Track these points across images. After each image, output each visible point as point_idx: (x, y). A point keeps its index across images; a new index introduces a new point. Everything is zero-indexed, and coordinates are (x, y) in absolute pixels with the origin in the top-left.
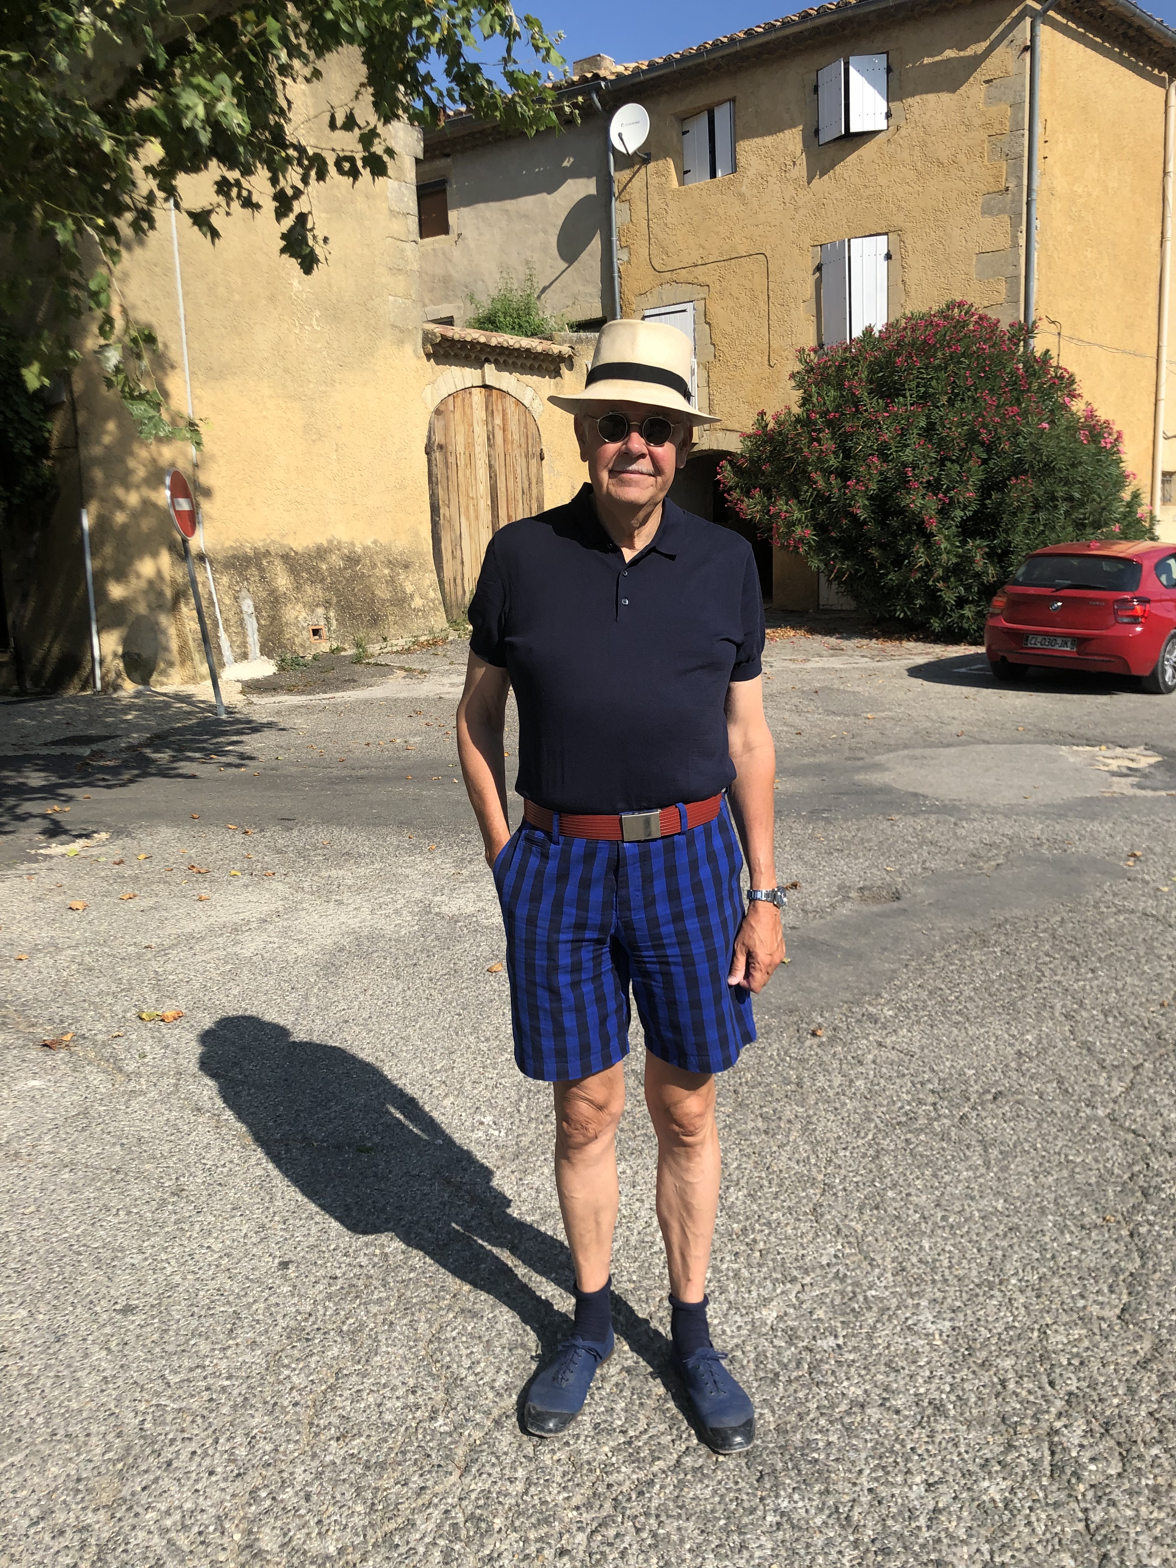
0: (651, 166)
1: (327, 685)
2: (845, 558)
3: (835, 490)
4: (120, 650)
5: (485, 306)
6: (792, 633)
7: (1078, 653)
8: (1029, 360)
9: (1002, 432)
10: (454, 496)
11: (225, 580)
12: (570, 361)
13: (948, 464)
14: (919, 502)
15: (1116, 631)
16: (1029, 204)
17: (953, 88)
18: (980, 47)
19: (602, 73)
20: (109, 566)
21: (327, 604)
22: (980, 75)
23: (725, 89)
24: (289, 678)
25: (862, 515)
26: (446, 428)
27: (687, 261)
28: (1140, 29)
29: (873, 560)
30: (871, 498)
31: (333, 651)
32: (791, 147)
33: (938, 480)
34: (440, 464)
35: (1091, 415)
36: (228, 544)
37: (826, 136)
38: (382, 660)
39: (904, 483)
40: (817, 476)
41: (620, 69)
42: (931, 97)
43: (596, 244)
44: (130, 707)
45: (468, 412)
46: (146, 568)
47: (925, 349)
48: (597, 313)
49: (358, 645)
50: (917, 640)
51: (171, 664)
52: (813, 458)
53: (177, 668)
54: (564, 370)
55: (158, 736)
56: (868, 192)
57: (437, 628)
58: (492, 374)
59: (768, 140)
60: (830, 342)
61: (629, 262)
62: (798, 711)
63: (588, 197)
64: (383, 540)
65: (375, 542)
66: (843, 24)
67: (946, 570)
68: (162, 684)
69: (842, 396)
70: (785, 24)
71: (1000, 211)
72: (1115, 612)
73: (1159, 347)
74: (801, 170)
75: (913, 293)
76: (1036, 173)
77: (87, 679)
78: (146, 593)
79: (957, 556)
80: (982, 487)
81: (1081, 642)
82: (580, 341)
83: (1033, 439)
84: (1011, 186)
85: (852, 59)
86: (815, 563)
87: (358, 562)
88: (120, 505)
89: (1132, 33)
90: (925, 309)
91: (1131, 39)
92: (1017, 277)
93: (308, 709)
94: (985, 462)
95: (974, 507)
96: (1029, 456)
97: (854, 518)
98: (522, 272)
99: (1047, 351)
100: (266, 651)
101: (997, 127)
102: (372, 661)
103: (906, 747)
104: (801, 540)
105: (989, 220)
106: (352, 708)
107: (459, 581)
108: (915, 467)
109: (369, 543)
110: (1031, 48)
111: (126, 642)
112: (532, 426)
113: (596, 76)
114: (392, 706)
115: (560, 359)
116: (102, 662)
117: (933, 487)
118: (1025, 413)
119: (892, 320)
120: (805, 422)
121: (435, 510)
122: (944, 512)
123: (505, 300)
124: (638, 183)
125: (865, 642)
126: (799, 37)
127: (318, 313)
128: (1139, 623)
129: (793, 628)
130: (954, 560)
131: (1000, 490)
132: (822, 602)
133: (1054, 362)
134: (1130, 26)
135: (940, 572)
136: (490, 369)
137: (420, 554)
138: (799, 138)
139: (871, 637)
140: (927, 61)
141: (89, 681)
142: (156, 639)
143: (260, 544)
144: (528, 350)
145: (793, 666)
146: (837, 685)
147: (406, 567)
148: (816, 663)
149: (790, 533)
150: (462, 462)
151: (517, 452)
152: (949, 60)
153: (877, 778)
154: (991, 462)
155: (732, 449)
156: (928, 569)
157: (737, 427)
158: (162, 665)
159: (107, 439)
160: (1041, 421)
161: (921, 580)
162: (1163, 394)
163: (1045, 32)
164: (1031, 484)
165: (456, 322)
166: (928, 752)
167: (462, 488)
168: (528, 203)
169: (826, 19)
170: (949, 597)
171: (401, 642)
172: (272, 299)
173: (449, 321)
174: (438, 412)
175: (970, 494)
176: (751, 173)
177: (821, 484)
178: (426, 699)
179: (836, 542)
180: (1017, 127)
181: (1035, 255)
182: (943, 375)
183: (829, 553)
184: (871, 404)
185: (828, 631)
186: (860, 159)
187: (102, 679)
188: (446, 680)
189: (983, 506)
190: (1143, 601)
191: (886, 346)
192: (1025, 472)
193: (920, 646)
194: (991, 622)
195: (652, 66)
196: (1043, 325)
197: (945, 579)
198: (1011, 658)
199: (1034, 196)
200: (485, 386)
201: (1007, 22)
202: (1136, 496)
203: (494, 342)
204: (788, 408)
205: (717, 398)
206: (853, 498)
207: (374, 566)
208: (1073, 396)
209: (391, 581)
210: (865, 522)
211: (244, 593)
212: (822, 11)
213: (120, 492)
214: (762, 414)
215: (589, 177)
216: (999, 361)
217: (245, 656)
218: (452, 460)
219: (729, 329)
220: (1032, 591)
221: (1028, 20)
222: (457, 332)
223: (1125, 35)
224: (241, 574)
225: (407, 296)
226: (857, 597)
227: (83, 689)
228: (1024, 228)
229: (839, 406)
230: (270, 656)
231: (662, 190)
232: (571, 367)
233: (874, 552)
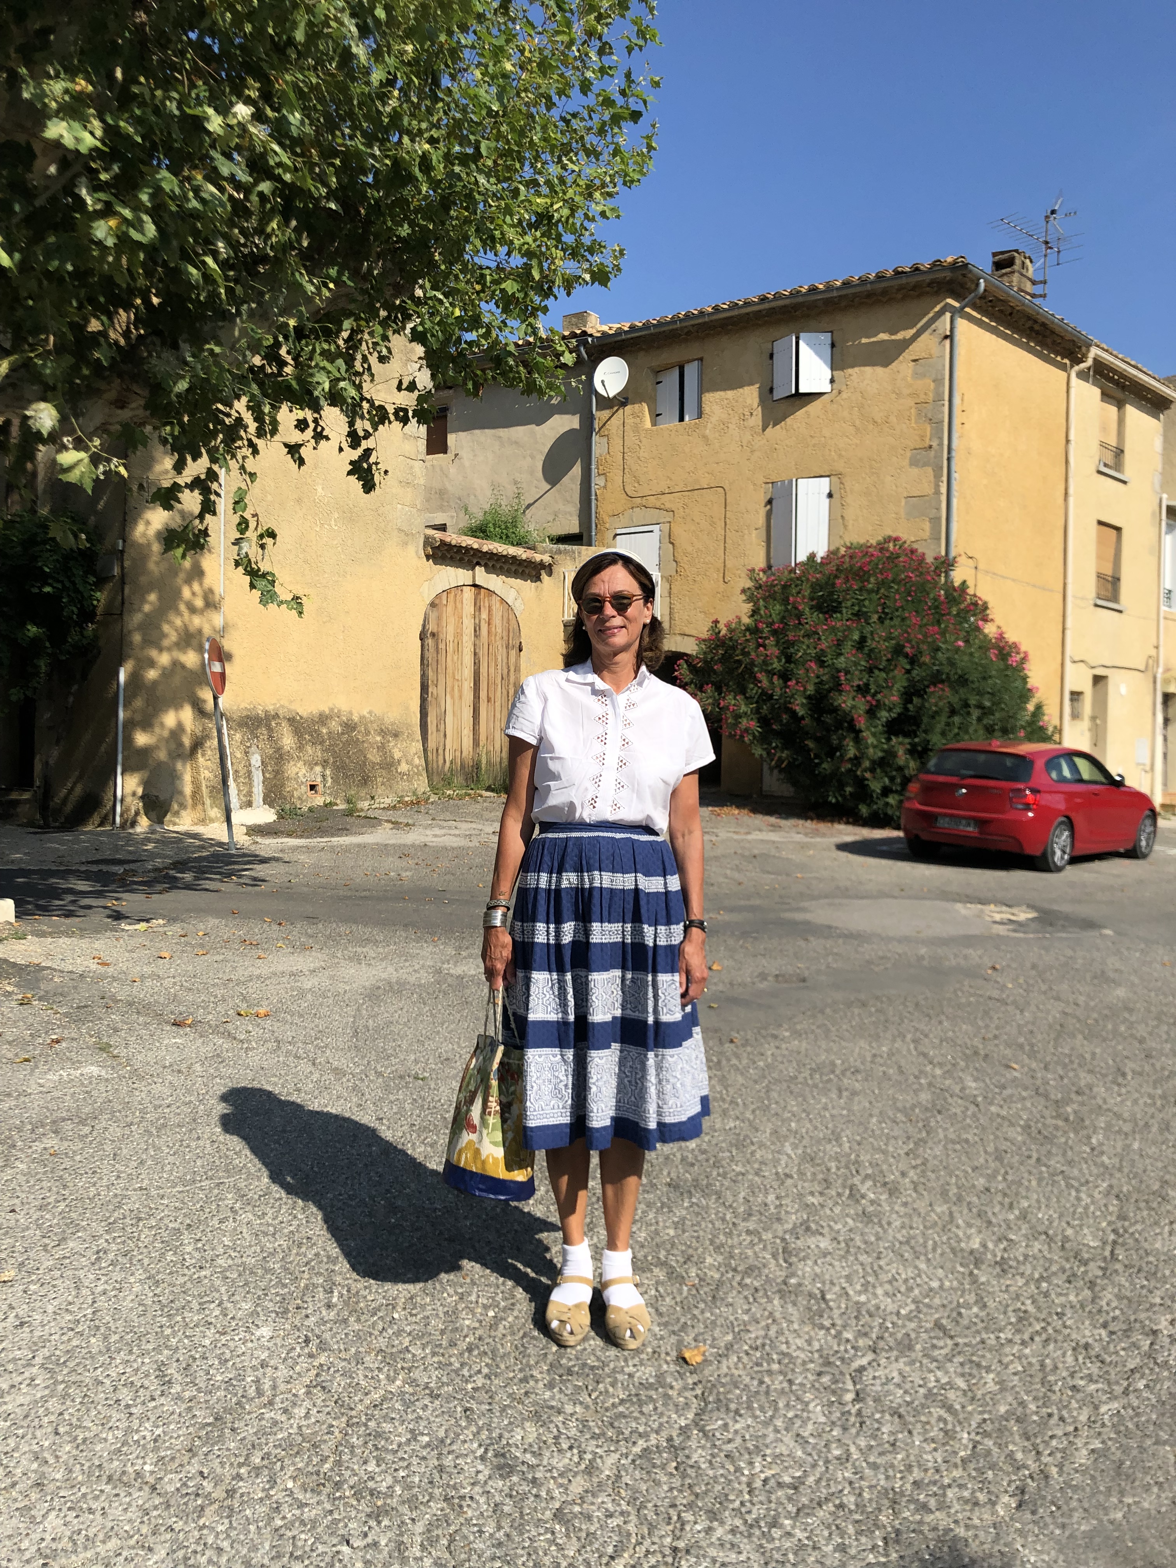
0: (628, 408)
1: (322, 832)
2: (785, 747)
3: (778, 690)
4: (140, 791)
5: (479, 517)
6: (736, 812)
7: (981, 833)
8: (949, 587)
9: (924, 647)
10: (441, 677)
11: (238, 737)
12: (549, 569)
13: (876, 672)
14: (850, 703)
15: (1010, 816)
16: (949, 459)
17: (886, 364)
18: (909, 333)
19: (590, 331)
20: (138, 717)
21: (325, 763)
22: (907, 355)
23: (694, 349)
24: (288, 825)
25: (801, 712)
26: (439, 618)
27: (656, 489)
28: (1044, 325)
29: (809, 750)
30: (809, 697)
31: (326, 805)
32: (749, 401)
33: (867, 685)
34: (432, 649)
35: (1001, 637)
36: (242, 706)
37: (778, 394)
38: (371, 814)
39: (837, 687)
40: (762, 676)
41: (605, 328)
42: (868, 370)
43: (577, 470)
44: (148, 840)
45: (459, 605)
46: (170, 719)
47: (861, 575)
48: (574, 528)
49: (349, 801)
50: (847, 823)
51: (183, 806)
52: (759, 661)
53: (189, 810)
54: (544, 576)
55: (178, 862)
56: (814, 441)
57: (420, 791)
58: (481, 575)
59: (730, 394)
60: (777, 564)
61: (605, 487)
62: (738, 869)
63: (572, 431)
64: (378, 712)
65: (370, 712)
66: (796, 307)
67: (873, 762)
68: (175, 824)
69: (787, 610)
70: (747, 304)
71: (925, 465)
72: (1011, 799)
73: (1065, 584)
74: (757, 420)
75: (850, 527)
76: (955, 436)
77: (106, 815)
78: (167, 741)
79: (883, 751)
80: (905, 693)
81: (982, 823)
82: (559, 552)
83: (949, 654)
84: (935, 444)
85: (802, 335)
86: (758, 751)
87: (354, 728)
88: (152, 664)
89: (1037, 327)
90: (862, 541)
91: (1037, 333)
92: (939, 518)
93: (308, 849)
94: (908, 672)
95: (898, 710)
96: (947, 669)
97: (794, 713)
98: (511, 490)
99: (964, 582)
100: (269, 801)
101: (922, 398)
102: (363, 814)
103: (826, 897)
104: (747, 730)
105: (915, 471)
106: (347, 849)
107: (441, 751)
108: (847, 672)
109: (365, 713)
110: (950, 337)
111: (146, 784)
112: (513, 622)
113: (584, 333)
114: (384, 849)
115: (542, 566)
116: (122, 800)
117: (863, 690)
118: (943, 633)
119: (832, 548)
120: (754, 631)
121: (424, 688)
122: (871, 712)
123: (494, 512)
124: (616, 421)
125: (801, 822)
126: (758, 314)
127: (336, 515)
128: (1030, 810)
129: (738, 807)
130: (880, 754)
131: (921, 696)
132: (765, 788)
133: (971, 591)
134: (1035, 322)
135: (867, 764)
136: (480, 571)
137: (408, 726)
138: (756, 394)
139: (806, 818)
140: (864, 341)
141: (108, 818)
142: (173, 783)
143: (270, 708)
144: (514, 557)
145: (736, 837)
146: (773, 852)
147: (396, 735)
148: (756, 836)
149: (736, 724)
150: (450, 649)
151: (499, 643)
152: (883, 341)
153: (799, 916)
154: (914, 673)
155: (689, 652)
156: (856, 761)
157: (694, 633)
158: (175, 806)
159: (147, 608)
160: (957, 639)
161: (850, 770)
162: (1069, 623)
163: (962, 324)
164: (948, 692)
165: (449, 528)
166: (845, 901)
167: (449, 671)
168: (519, 432)
169: (780, 303)
170: (876, 786)
171: (388, 801)
172: (299, 501)
173: (442, 528)
174: (433, 605)
175: (894, 698)
176: (714, 419)
177: (765, 683)
178: (413, 846)
179: (777, 734)
180: (939, 398)
181: (955, 502)
182: (875, 597)
183: (770, 744)
184: (812, 618)
185: (769, 812)
186: (808, 414)
187: (122, 815)
188: (428, 832)
189: (906, 709)
190: (1034, 791)
191: (828, 570)
192: (942, 682)
193: (850, 828)
194: (907, 805)
195: (633, 328)
196: (962, 560)
197: (872, 770)
198: (925, 836)
199: (954, 454)
200: (475, 585)
201: (931, 315)
202: (1039, 707)
203: (485, 549)
204: (738, 618)
205: (677, 607)
206: (792, 696)
207: (368, 733)
208: (986, 620)
209: (382, 747)
210: (803, 718)
211: (254, 748)
212: (778, 296)
213: (154, 653)
214: (716, 622)
215: (574, 414)
216: (923, 589)
217: (249, 804)
218: (442, 646)
219: (690, 549)
220: (941, 779)
221: (948, 315)
222: (453, 537)
223: (1031, 329)
224: (252, 733)
225: (414, 506)
226: (795, 783)
227: (101, 824)
228: (945, 478)
229: (784, 617)
230: (271, 806)
231: (636, 429)
232: (550, 574)
233: (810, 744)
